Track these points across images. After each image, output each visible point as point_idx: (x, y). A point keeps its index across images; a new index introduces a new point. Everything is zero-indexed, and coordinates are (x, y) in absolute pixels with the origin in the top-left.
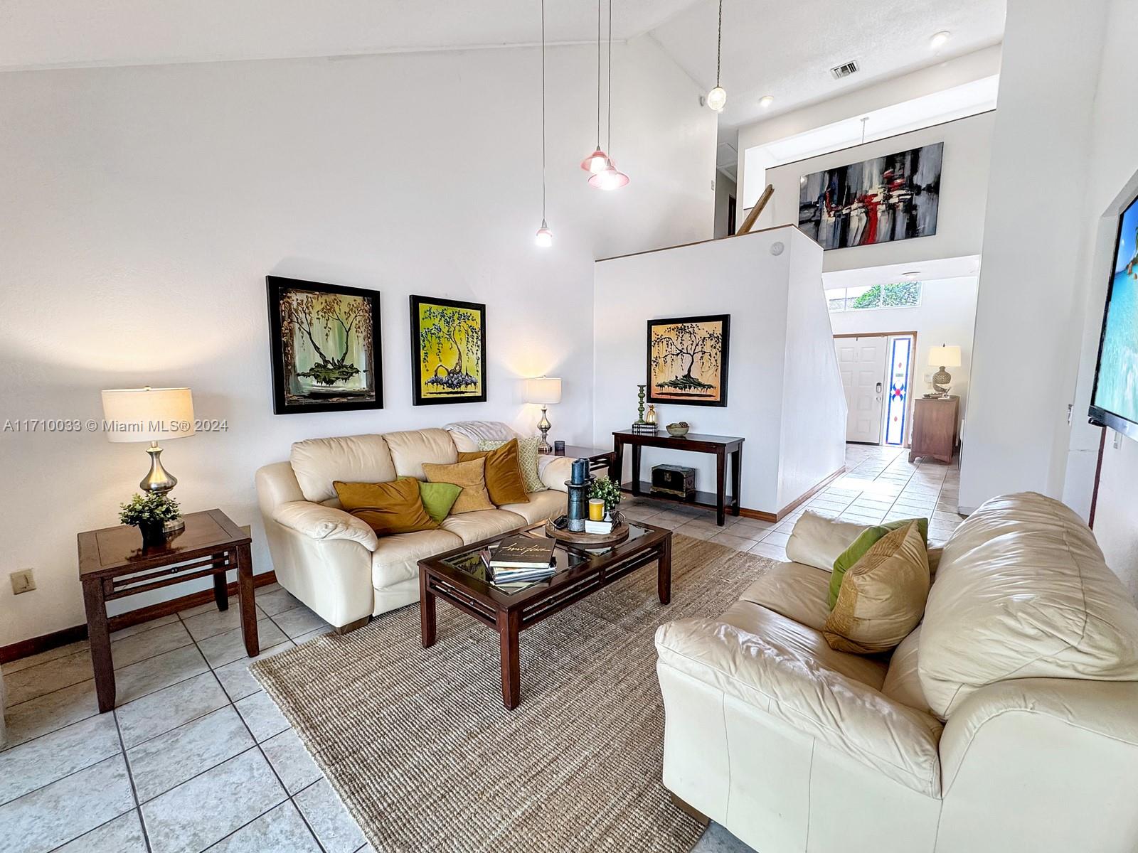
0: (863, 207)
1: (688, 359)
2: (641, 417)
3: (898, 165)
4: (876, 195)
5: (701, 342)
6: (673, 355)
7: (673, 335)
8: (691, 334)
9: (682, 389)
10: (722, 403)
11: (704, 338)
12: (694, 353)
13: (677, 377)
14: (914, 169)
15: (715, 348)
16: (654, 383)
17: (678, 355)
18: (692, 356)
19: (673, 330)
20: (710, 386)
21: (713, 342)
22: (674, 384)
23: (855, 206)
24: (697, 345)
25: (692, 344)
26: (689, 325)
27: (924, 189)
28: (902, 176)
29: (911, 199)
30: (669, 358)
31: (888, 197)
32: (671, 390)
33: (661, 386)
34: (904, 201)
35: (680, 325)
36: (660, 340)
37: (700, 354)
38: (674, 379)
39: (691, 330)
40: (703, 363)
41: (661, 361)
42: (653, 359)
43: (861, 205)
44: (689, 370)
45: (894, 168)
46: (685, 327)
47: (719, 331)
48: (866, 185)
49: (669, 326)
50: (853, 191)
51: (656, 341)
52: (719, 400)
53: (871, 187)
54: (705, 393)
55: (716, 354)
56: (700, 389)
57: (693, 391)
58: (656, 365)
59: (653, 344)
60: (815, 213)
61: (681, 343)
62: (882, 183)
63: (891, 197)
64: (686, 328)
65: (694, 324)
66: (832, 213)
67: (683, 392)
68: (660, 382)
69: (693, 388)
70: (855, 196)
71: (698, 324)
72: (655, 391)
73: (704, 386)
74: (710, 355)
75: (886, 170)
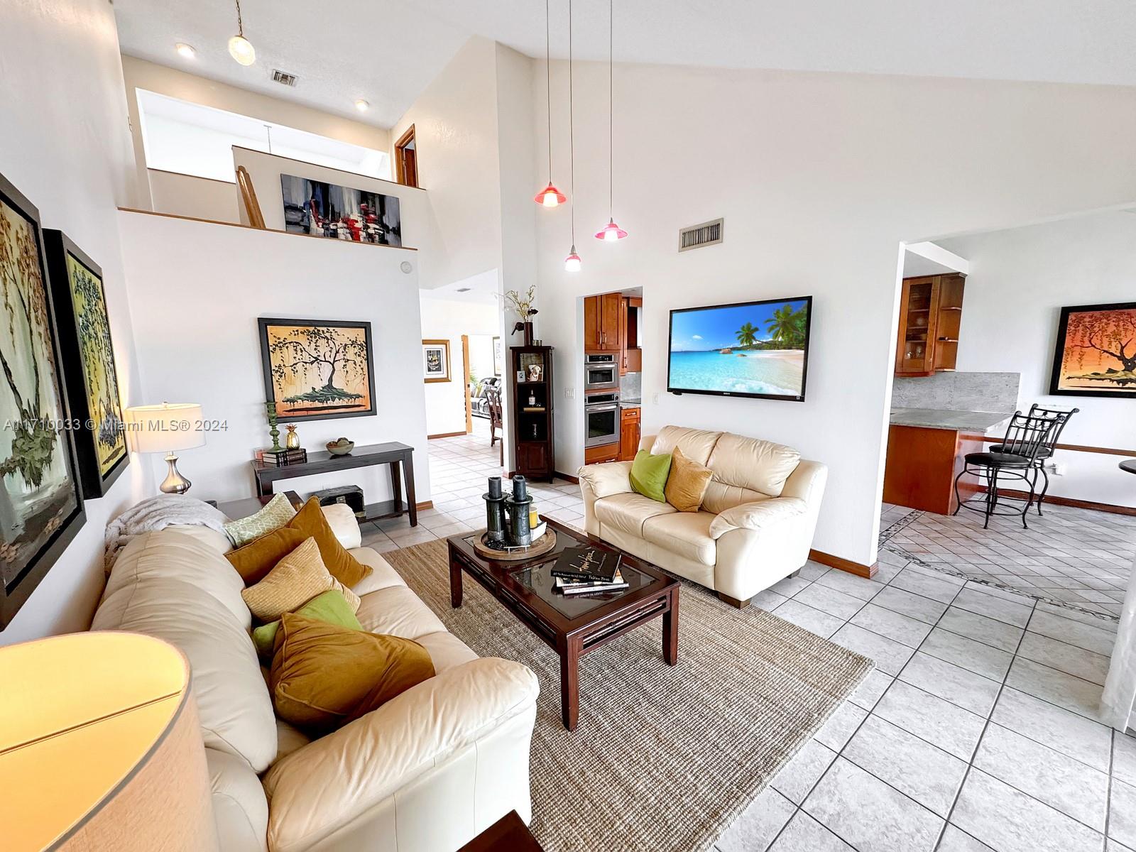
0: (348, 228)
1: (327, 369)
2: (276, 442)
3: (370, 203)
4: (357, 222)
5: (342, 350)
6: (306, 363)
7: (303, 340)
8: (328, 339)
9: (323, 402)
10: (372, 412)
11: (346, 345)
12: (334, 361)
13: (314, 389)
14: (383, 212)
15: (359, 356)
16: (279, 397)
17: (312, 363)
18: (333, 365)
19: (301, 332)
20: (358, 396)
21: (356, 350)
22: (311, 397)
23: (340, 224)
24: (337, 352)
25: (330, 351)
26: (325, 329)
27: (391, 230)
28: (374, 213)
29: (383, 234)
30: (299, 366)
31: (366, 227)
32: (307, 404)
33: (292, 401)
34: (379, 234)
35: (311, 329)
36: (282, 345)
37: (342, 363)
38: (310, 391)
39: (328, 335)
40: (347, 372)
41: (287, 371)
42: (273, 368)
43: (345, 225)
44: (331, 380)
45: (368, 203)
46: (319, 331)
47: (362, 339)
48: (347, 209)
49: (296, 328)
50: (337, 210)
51: (277, 345)
52: (370, 409)
53: (352, 213)
54: (352, 404)
55: (361, 362)
56: (346, 400)
57: (337, 402)
58: (281, 376)
59: (271, 349)
60: (303, 217)
61: (315, 349)
62: (361, 213)
63: (369, 227)
64: (321, 332)
65: (331, 329)
66: (320, 224)
67: (325, 405)
68: (290, 395)
69: (337, 399)
70: (340, 216)
71: (336, 329)
72: (282, 407)
73: (351, 396)
74: (355, 363)
75: (362, 203)
